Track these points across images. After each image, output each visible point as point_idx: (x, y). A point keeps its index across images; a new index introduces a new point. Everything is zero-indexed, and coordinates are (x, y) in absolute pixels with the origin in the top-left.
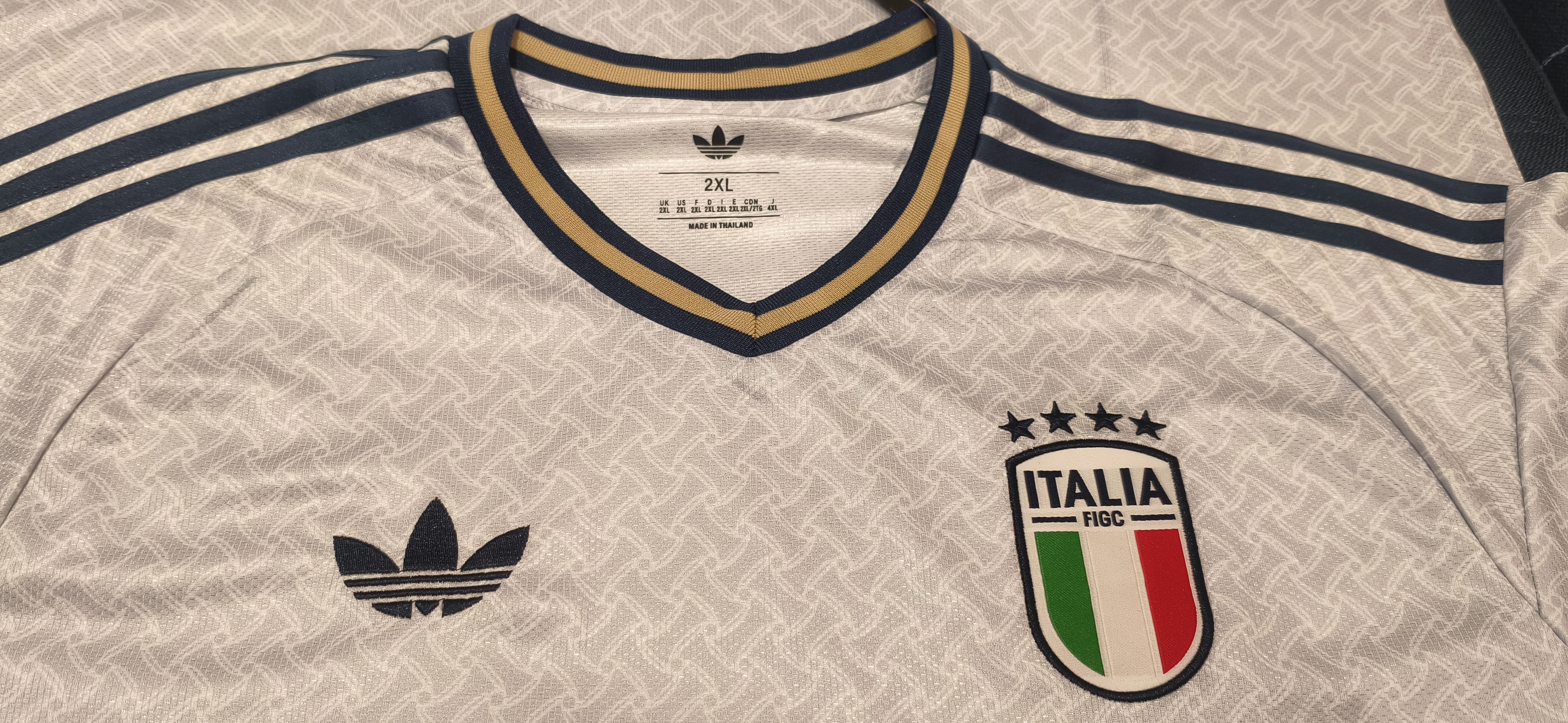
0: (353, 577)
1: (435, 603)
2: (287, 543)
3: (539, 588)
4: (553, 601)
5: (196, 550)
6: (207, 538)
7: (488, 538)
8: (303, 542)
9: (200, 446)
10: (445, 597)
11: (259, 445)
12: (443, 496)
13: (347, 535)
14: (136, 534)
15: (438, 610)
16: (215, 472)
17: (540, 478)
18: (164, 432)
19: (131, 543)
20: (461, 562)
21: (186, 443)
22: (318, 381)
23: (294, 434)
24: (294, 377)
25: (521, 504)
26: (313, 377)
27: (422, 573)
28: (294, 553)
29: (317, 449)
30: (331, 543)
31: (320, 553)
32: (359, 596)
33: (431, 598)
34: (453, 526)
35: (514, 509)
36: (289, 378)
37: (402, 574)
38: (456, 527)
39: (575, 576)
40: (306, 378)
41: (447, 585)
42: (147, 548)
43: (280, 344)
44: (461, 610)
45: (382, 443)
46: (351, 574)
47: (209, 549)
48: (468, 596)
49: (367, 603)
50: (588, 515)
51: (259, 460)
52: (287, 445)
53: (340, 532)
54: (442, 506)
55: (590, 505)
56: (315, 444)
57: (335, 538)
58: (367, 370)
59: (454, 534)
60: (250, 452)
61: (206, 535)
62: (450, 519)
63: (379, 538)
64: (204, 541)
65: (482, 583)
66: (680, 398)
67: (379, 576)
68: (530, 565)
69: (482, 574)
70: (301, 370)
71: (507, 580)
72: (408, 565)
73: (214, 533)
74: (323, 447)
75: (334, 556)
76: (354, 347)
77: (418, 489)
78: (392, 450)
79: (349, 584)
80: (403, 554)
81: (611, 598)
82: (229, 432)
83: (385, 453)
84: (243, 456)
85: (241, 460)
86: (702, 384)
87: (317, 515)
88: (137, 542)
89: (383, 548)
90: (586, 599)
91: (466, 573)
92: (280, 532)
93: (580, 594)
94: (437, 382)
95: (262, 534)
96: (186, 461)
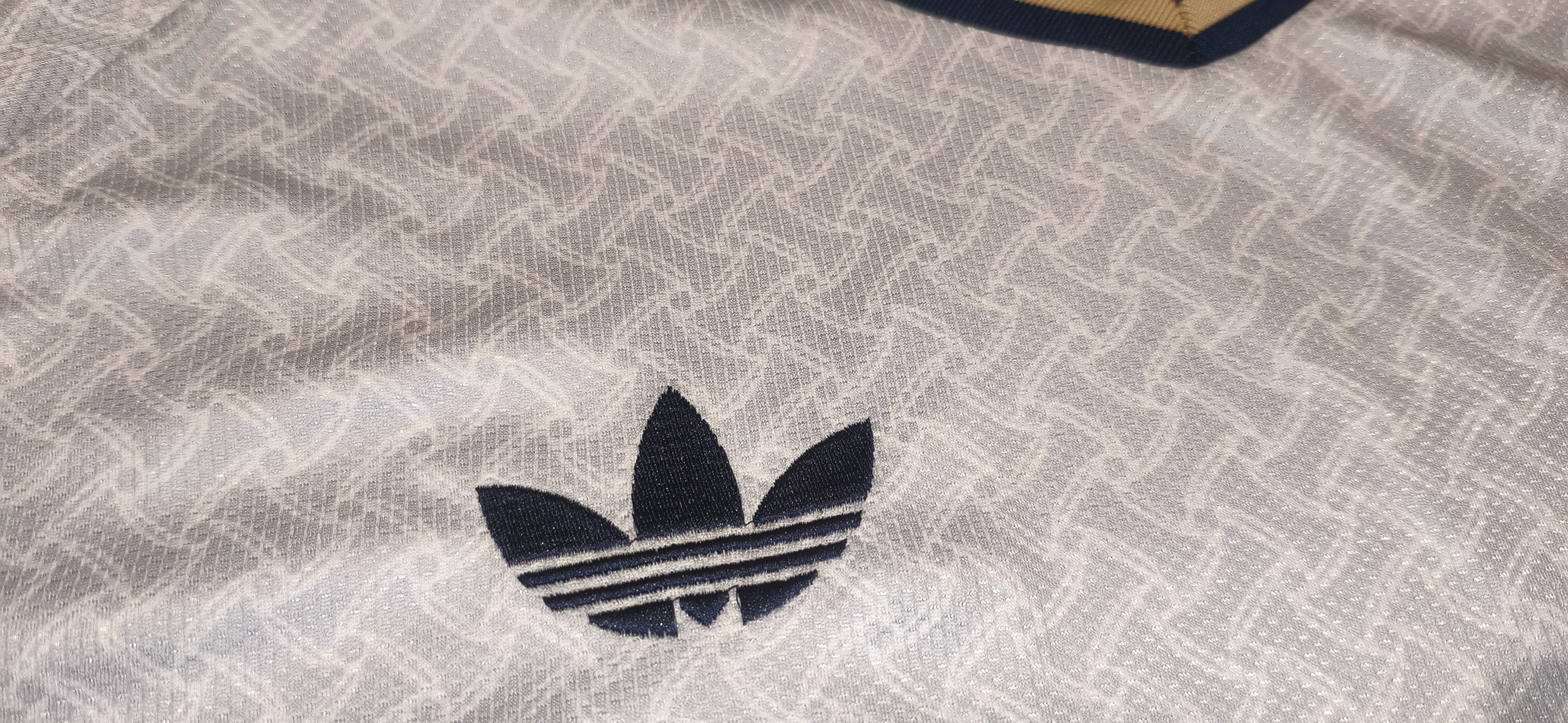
0: (536, 566)
1: (721, 597)
2: (379, 513)
3: (928, 540)
4: (964, 562)
5: (185, 551)
6: (203, 525)
7: (791, 455)
8: (412, 506)
9: (162, 342)
10: (739, 582)
11: (282, 327)
12: (681, 383)
13: (505, 482)
14: (47, 536)
15: (732, 611)
16: (200, 386)
17: (862, 327)
18: (80, 325)
19: (38, 556)
20: (750, 506)
21: (129, 339)
22: (379, 196)
23: (352, 299)
24: (331, 192)
25: (838, 379)
26: (366, 189)
27: (678, 540)
28: (399, 532)
29: (403, 322)
30: (475, 504)
31: (455, 525)
32: (555, 603)
33: (709, 588)
34: (713, 437)
35: (828, 390)
36: (319, 194)
37: (636, 547)
38: (721, 442)
39: (987, 506)
40: (355, 195)
41: (735, 557)
42: (75, 561)
43: (291, 135)
44: (778, 604)
45: (534, 297)
46: (529, 559)
47: (213, 545)
48: (785, 574)
49: (578, 617)
50: (978, 385)
51: (290, 355)
52: (340, 321)
53: (490, 477)
54: (685, 403)
55: (976, 366)
56: (398, 314)
57: (480, 490)
58: (471, 168)
59: (721, 455)
60: (266, 343)
61: (199, 519)
62: (706, 425)
63: (569, 479)
64: (200, 532)
65: (807, 543)
66: (1084, 154)
67: (589, 556)
68: (894, 497)
69: (800, 526)
70: (342, 178)
71: (858, 532)
72: (645, 527)
73: (218, 514)
74: (416, 316)
75: (484, 528)
76: (437, 130)
77: (629, 376)
78: (558, 307)
79: (528, 580)
80: (629, 507)
81: (1069, 543)
82: (216, 310)
83: (547, 313)
84: (253, 351)
85: (252, 357)
86: (1118, 124)
87: (432, 449)
88: (52, 551)
89: (582, 499)
90: (1023, 550)
91: (766, 528)
92: (360, 494)
93: (1010, 543)
94: (610, 179)
95: (323, 501)
96: (134, 377)
